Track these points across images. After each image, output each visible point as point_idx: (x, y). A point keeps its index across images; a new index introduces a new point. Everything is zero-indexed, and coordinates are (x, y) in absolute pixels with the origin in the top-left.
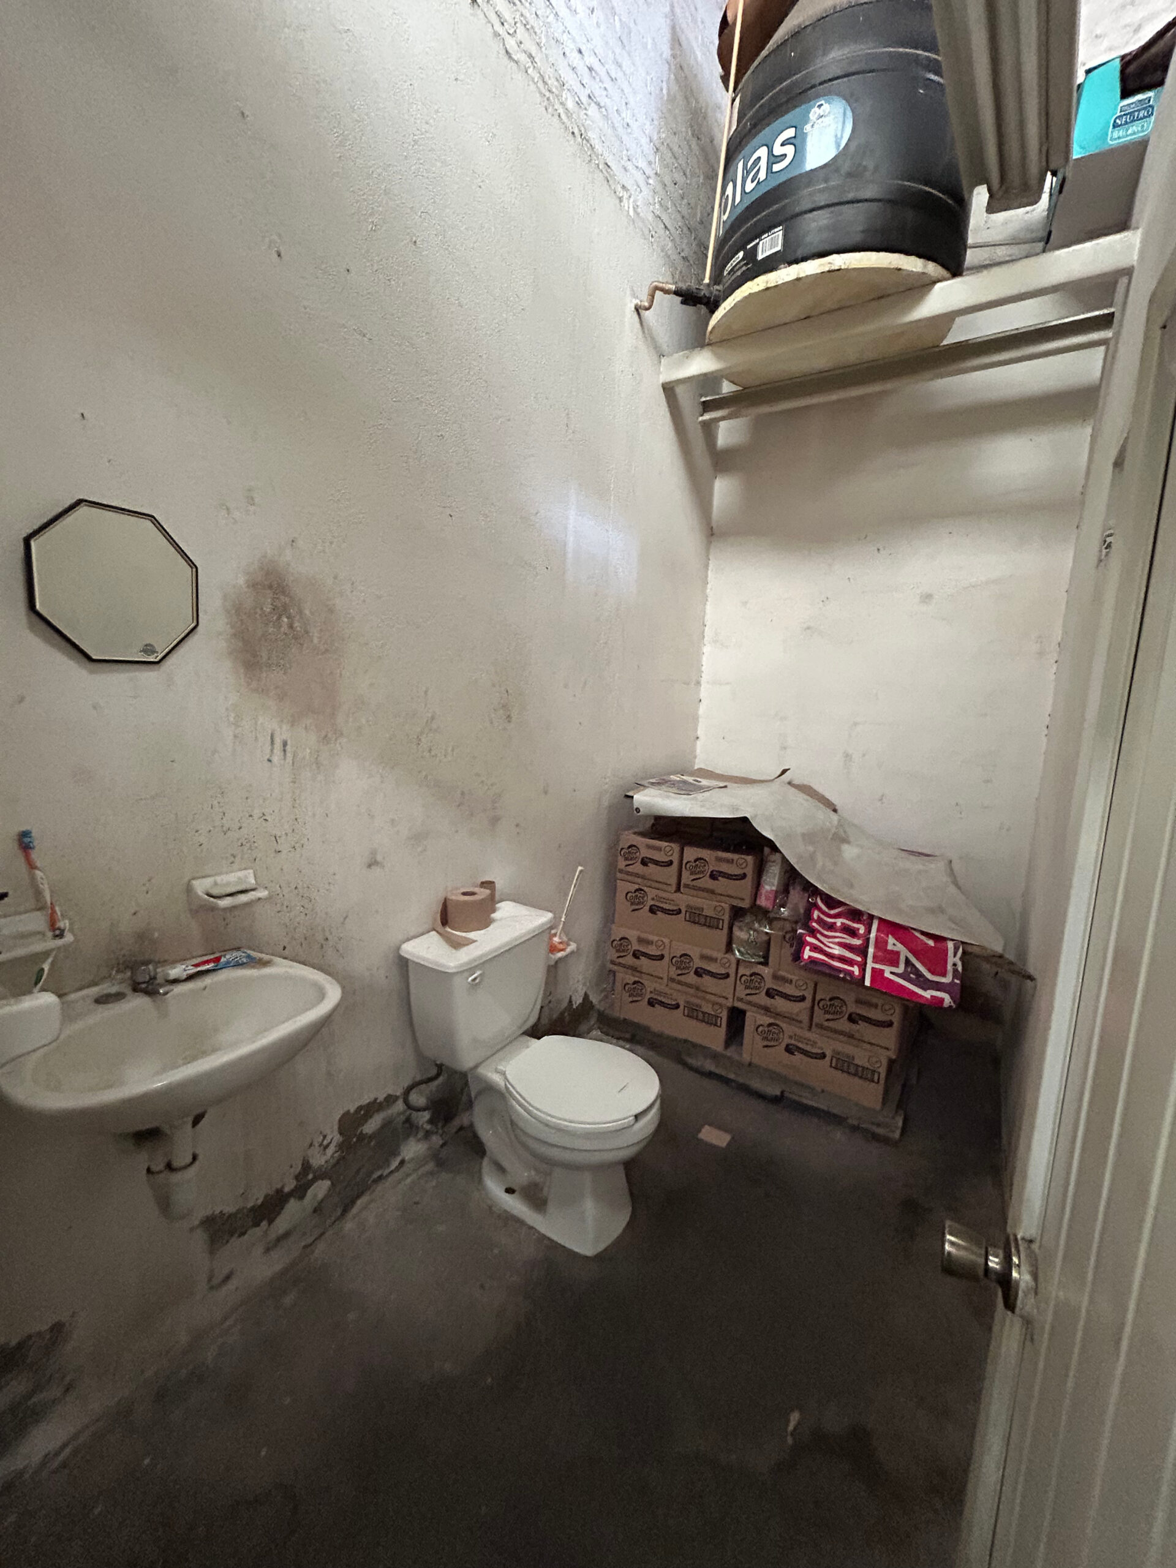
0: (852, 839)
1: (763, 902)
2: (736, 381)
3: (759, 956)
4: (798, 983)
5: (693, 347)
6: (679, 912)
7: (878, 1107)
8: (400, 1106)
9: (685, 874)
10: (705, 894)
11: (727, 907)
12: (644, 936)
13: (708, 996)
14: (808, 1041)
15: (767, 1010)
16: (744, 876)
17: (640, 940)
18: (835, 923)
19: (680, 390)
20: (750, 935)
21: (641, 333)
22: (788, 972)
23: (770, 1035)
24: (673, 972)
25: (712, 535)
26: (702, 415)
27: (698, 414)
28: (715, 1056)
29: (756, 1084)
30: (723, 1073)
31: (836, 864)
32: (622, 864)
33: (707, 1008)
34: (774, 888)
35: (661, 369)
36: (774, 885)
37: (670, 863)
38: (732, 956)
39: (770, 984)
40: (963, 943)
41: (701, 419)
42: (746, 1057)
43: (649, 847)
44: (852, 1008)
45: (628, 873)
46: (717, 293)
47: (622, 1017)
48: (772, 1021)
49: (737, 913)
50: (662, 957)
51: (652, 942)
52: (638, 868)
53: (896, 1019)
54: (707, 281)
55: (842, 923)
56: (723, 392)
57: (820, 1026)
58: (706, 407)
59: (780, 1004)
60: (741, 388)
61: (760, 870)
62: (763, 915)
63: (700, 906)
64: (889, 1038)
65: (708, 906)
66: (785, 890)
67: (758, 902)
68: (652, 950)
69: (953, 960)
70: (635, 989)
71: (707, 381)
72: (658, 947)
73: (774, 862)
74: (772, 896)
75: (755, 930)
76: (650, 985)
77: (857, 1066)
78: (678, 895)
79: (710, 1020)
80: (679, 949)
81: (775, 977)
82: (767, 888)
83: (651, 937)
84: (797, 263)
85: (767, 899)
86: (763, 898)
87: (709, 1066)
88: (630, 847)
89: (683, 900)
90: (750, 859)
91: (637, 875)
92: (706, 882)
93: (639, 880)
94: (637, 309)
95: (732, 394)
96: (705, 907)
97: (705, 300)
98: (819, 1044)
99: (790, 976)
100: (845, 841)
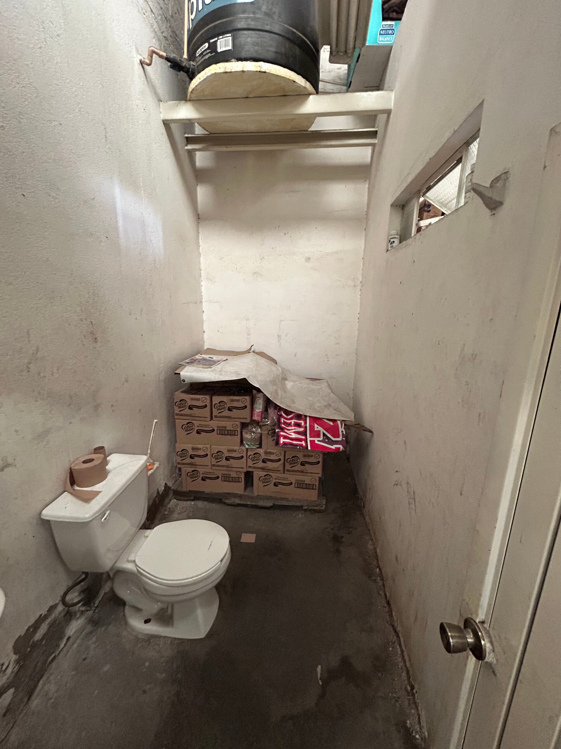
0: (288, 378)
1: (256, 418)
2: (206, 128)
3: (257, 444)
4: (276, 453)
5: (181, 100)
6: (213, 430)
7: (316, 499)
8: (60, 608)
9: (214, 410)
10: (225, 419)
11: (238, 423)
12: (196, 446)
13: (234, 469)
14: (284, 479)
15: (263, 469)
16: (246, 407)
17: (193, 449)
18: (291, 422)
19: (173, 126)
20: (252, 435)
21: (146, 82)
22: (272, 449)
23: (266, 480)
24: (214, 461)
25: (199, 219)
26: (186, 146)
27: (184, 145)
28: (240, 496)
29: (261, 503)
30: (245, 503)
31: (285, 392)
32: (177, 410)
33: (233, 475)
34: (261, 410)
35: (161, 110)
36: (260, 409)
37: (206, 406)
38: (244, 448)
39: (263, 456)
40: (343, 421)
41: (186, 148)
42: (256, 493)
43: (192, 399)
44: (302, 459)
45: (181, 415)
46: (193, 67)
47: (188, 490)
48: (266, 473)
49: (244, 426)
50: (207, 455)
51: (200, 449)
52: (187, 411)
53: (320, 460)
54: (185, 56)
55: (294, 422)
56: (196, 133)
57: (288, 471)
58: (189, 141)
59: (269, 465)
60: (207, 133)
61: (253, 403)
62: (257, 424)
63: (224, 425)
64: (318, 469)
65: (229, 425)
66: (266, 410)
67: (253, 418)
68: (201, 453)
69: (342, 429)
70: (194, 475)
71: (188, 124)
72: (204, 451)
73: (259, 397)
74: (260, 414)
75: (254, 432)
76: (201, 470)
77: (306, 484)
78: (212, 422)
79: (236, 480)
80: (216, 449)
81: (266, 453)
82: (257, 411)
83: (199, 446)
84: (242, 61)
85: (258, 416)
86: (256, 416)
87: (238, 501)
88: (181, 401)
89: (214, 424)
90: (248, 398)
91: (187, 415)
92: (226, 413)
93: (187, 418)
94: (142, 63)
95: (203, 136)
96: (227, 426)
97: (185, 70)
98: (289, 479)
99: (273, 451)
100: (286, 379)
